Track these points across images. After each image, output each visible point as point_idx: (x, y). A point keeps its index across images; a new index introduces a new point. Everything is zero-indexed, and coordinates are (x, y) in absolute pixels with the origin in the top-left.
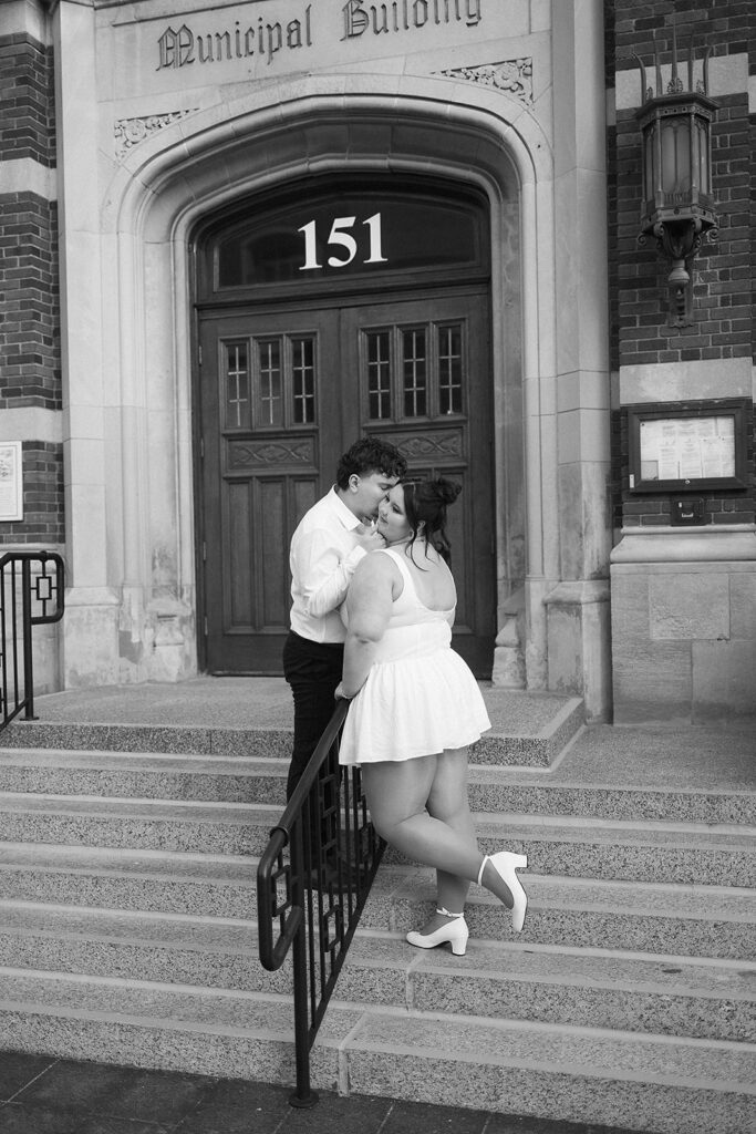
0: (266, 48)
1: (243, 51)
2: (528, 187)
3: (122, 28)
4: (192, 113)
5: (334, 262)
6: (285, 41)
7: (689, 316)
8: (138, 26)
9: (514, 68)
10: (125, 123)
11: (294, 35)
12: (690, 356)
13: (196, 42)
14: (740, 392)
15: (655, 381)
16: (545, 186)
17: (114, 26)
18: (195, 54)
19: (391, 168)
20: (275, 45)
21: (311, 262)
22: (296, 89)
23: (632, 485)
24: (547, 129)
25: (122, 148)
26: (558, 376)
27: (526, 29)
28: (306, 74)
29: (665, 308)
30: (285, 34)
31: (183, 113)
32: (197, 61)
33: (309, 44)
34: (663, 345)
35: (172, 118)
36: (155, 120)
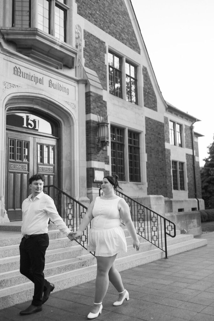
0: (35, 81)
1: (31, 79)
2: (75, 126)
3: (5, 60)
4: (20, 87)
5: (29, 127)
6: (39, 82)
7: (99, 154)
8: (9, 62)
9: (73, 105)
10: (5, 83)
11: (40, 81)
12: (99, 161)
13: (21, 73)
14: (103, 168)
15: (95, 164)
16: (77, 127)
17: (4, 59)
18: (21, 75)
19: (47, 113)
20: (37, 81)
21: (25, 125)
22: (41, 92)
23: (94, 181)
24: (78, 117)
25: (4, 88)
26: (79, 160)
27: (75, 99)
28: (43, 90)
29: (96, 153)
30: (39, 80)
31: (19, 87)
32: (22, 76)
33: (43, 84)
34: (96, 158)
35: (16, 87)
36: (13, 85)
